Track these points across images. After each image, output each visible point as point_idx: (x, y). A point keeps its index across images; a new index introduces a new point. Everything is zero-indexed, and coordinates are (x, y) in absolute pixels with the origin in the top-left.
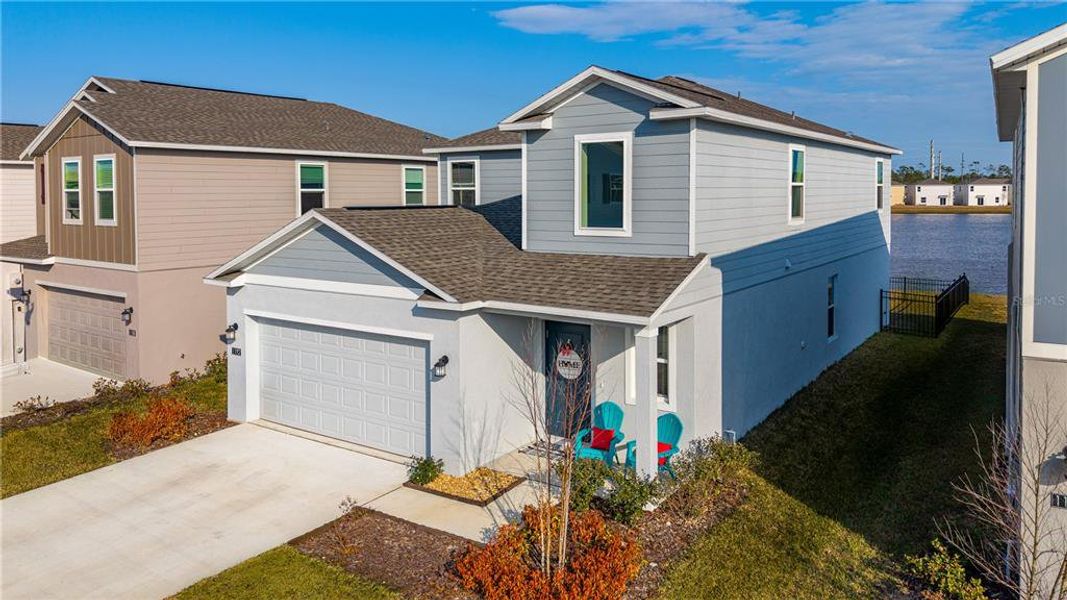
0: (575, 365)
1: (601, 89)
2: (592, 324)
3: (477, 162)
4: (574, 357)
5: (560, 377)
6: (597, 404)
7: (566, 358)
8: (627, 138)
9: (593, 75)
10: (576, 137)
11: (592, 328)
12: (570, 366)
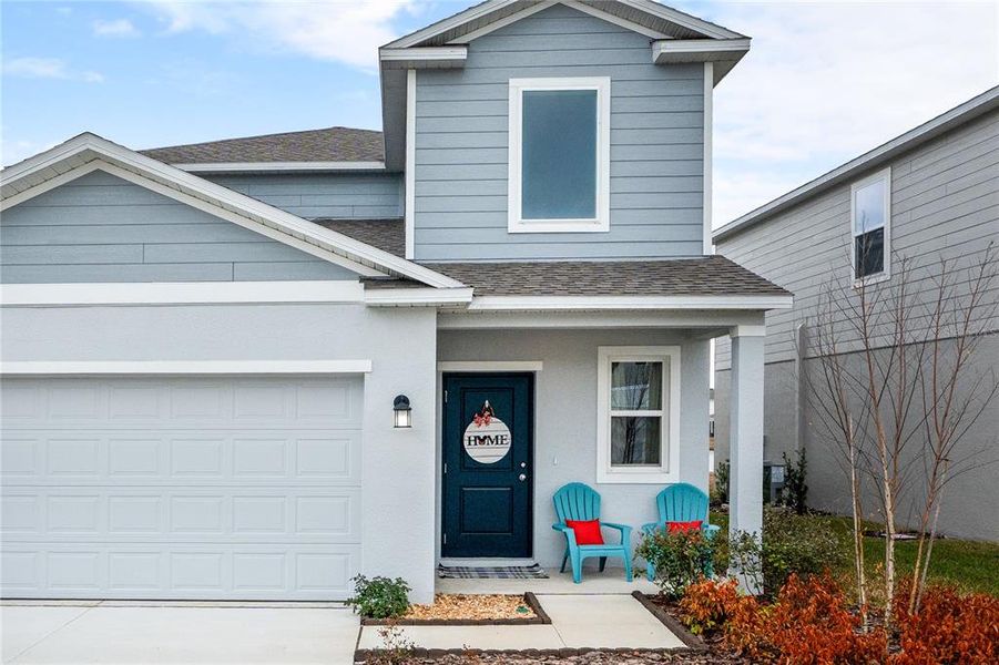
0: (498, 440)
2: (538, 368)
4: (497, 427)
6: (547, 490)
7: (483, 431)
8: (602, 86)
10: (513, 81)
12: (488, 442)
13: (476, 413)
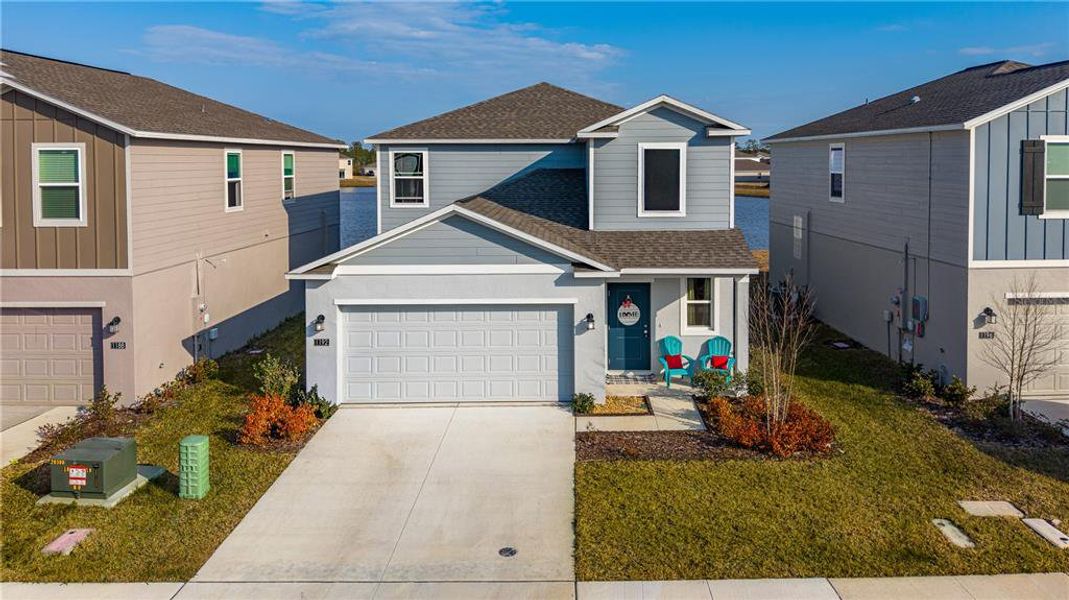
0: (634, 314)
1: (663, 111)
2: (652, 281)
3: (425, 154)
4: (634, 308)
5: (621, 325)
6: (657, 339)
7: (627, 310)
8: (682, 147)
9: (663, 102)
10: (640, 144)
11: (652, 287)
12: (629, 315)
13: (622, 301)
